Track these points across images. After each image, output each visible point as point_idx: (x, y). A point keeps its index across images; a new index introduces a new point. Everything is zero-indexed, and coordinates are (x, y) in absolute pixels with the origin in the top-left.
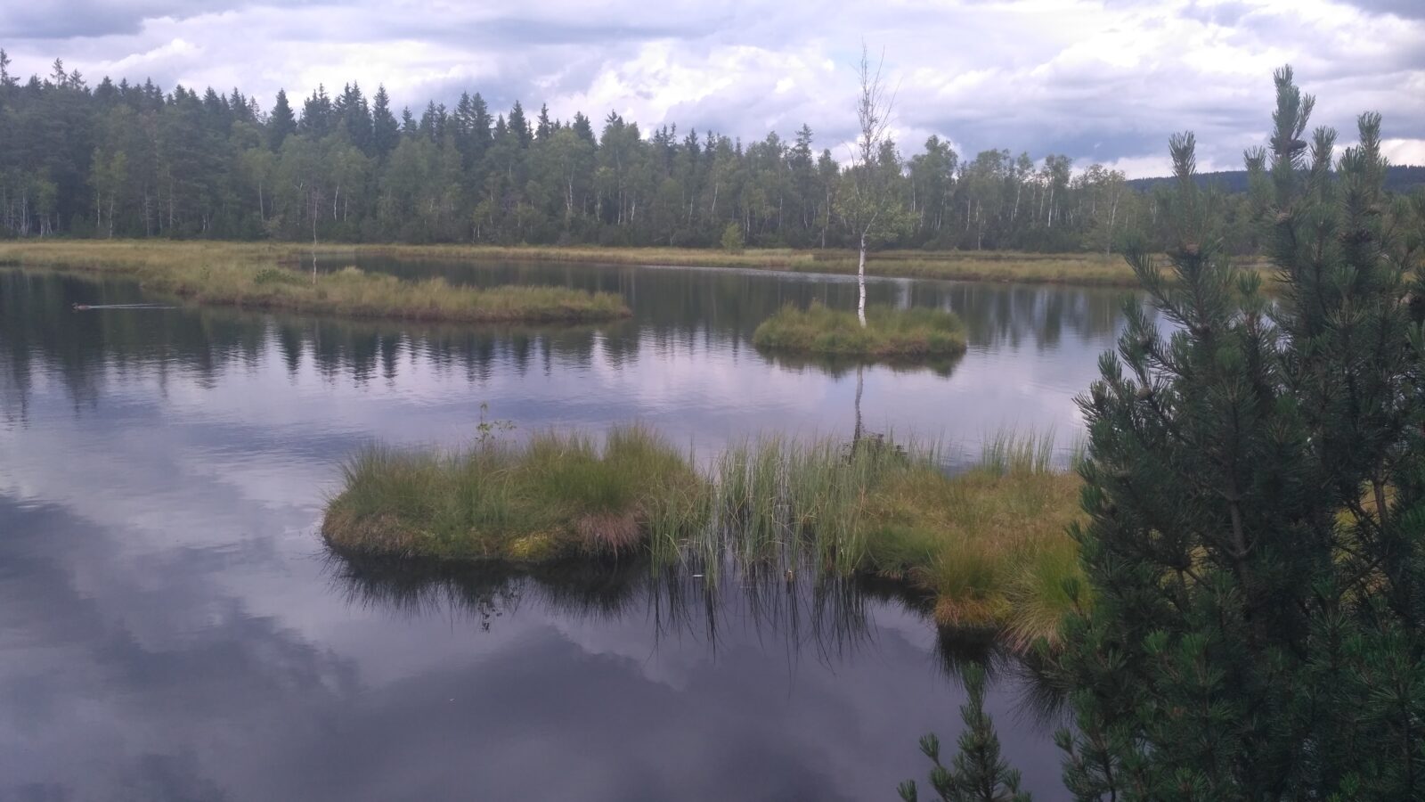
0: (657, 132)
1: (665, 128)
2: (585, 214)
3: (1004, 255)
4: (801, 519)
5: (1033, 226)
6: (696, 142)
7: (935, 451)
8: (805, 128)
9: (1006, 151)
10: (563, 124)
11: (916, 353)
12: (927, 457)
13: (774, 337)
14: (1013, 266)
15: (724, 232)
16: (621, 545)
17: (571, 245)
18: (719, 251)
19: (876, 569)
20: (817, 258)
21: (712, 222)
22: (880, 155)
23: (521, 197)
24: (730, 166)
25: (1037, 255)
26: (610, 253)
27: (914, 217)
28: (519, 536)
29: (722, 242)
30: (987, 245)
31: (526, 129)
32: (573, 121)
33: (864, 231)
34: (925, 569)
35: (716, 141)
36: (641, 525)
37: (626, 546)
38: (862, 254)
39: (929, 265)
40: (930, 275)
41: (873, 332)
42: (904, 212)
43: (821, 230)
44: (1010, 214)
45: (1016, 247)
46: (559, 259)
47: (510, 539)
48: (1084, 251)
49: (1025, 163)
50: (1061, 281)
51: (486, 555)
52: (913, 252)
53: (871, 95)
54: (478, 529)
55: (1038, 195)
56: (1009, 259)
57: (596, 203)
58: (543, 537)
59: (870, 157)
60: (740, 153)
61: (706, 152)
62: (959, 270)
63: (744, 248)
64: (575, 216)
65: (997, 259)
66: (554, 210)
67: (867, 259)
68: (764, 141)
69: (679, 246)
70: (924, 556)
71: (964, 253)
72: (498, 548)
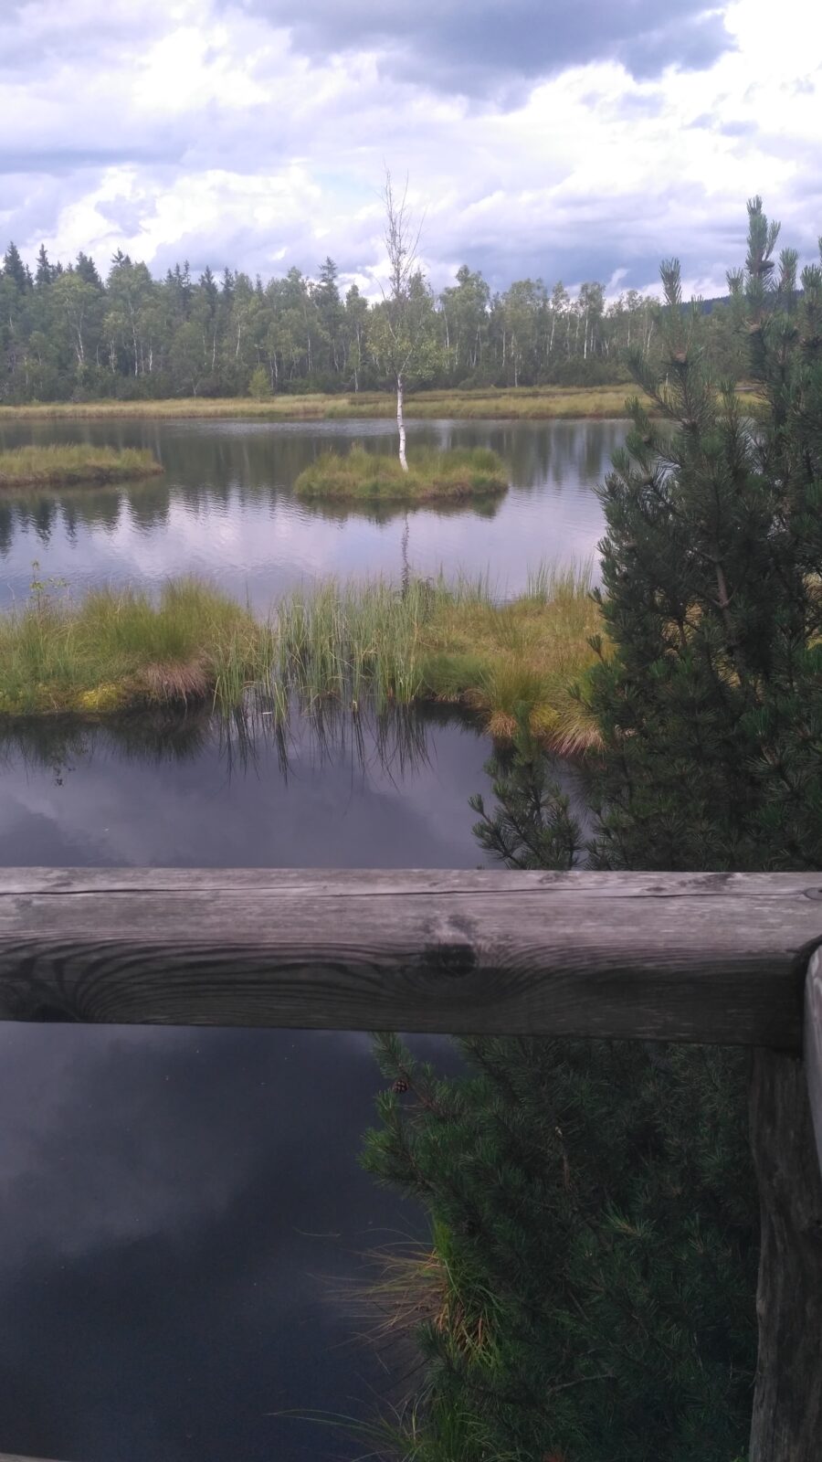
0: (169, 271)
1: (178, 267)
2: (99, 366)
3: (542, 390)
4: (360, 656)
5: (569, 358)
6: (213, 281)
7: (483, 586)
8: (329, 261)
9: (540, 280)
10: (65, 267)
11: (458, 494)
12: (476, 590)
13: (315, 486)
14: (551, 402)
15: (252, 378)
16: (189, 691)
17: (85, 400)
18: (247, 399)
19: (435, 695)
20: (353, 403)
21: (237, 369)
22: (410, 290)
23: (27, 349)
24: (252, 307)
25: (574, 389)
26: (129, 407)
27: (448, 354)
28: (87, 689)
29: (250, 389)
30: (525, 382)
31: (24, 274)
32: (76, 263)
33: (399, 370)
34: (479, 690)
35: (234, 279)
36: (207, 672)
37: (194, 692)
38: (400, 394)
39: (467, 405)
40: (468, 415)
41: (415, 476)
42: (438, 348)
43: (352, 372)
44: (546, 347)
45: (553, 382)
46: (76, 417)
47: (79, 692)
48: (622, 382)
49: (559, 292)
50: (598, 415)
51: (56, 709)
52: (450, 392)
53: (398, 223)
54: (46, 684)
55: (573, 326)
56: (549, 395)
57: (109, 353)
58: (112, 689)
59: (401, 290)
60: (261, 291)
61: (224, 292)
62: (497, 408)
63: (273, 395)
64: (87, 367)
65: (535, 395)
66: (64, 362)
67: (404, 402)
68: (285, 277)
69: (204, 397)
70: (478, 678)
71: (503, 391)
72: (67, 702)
